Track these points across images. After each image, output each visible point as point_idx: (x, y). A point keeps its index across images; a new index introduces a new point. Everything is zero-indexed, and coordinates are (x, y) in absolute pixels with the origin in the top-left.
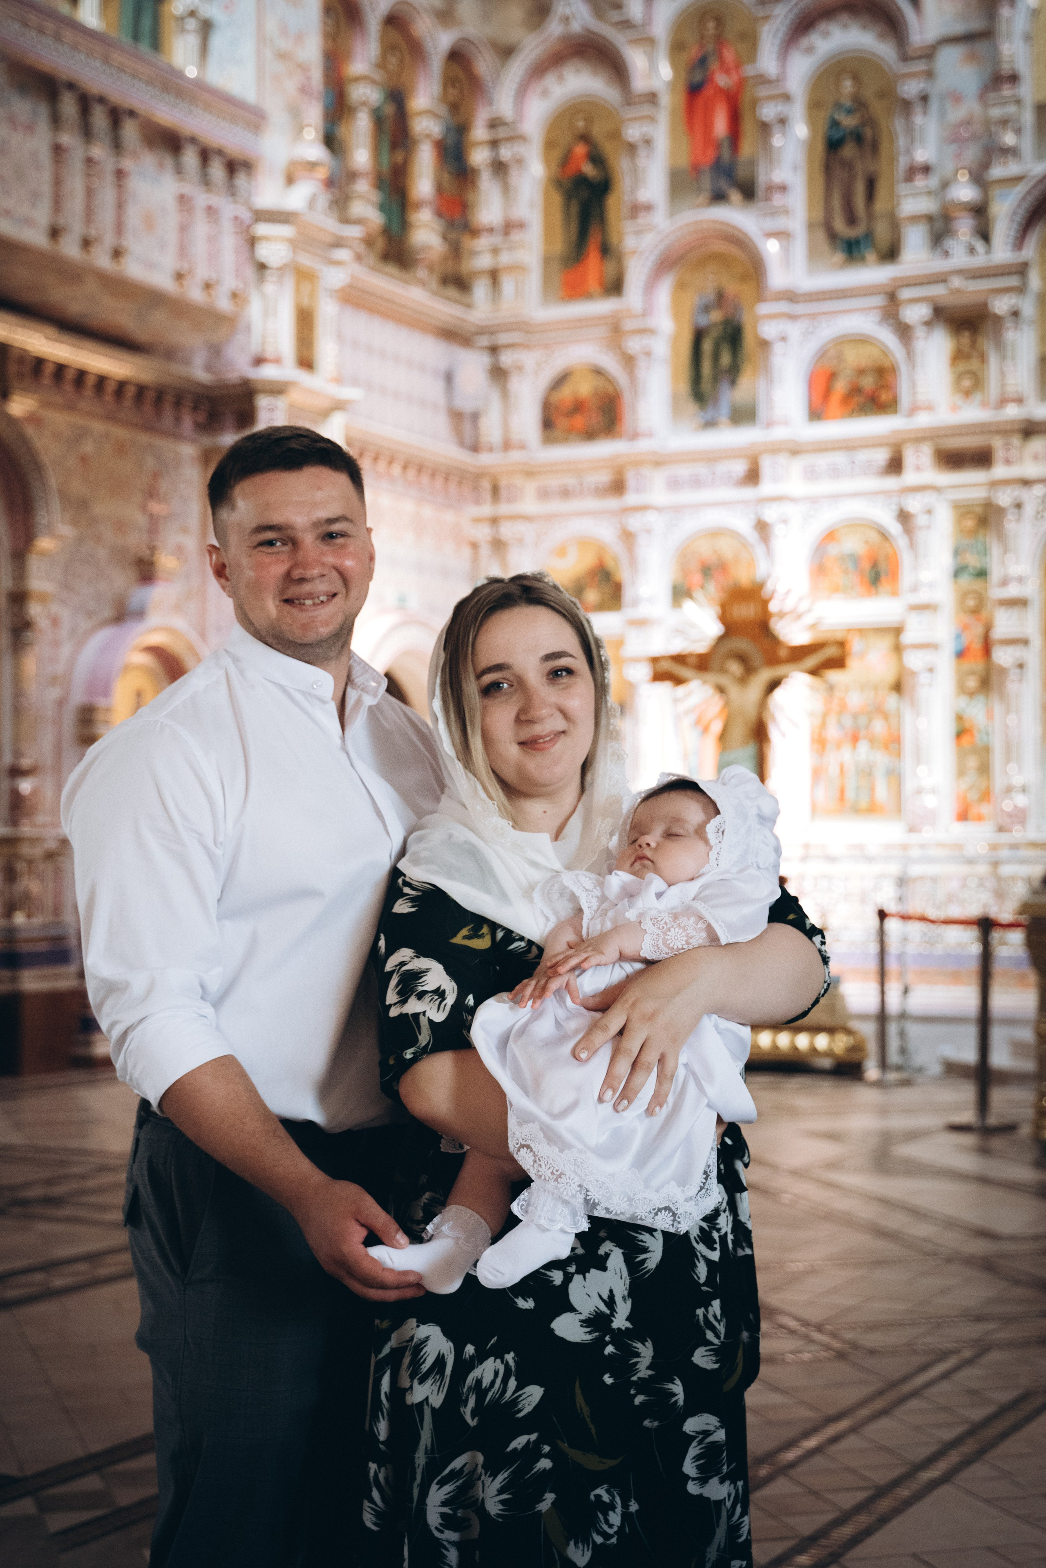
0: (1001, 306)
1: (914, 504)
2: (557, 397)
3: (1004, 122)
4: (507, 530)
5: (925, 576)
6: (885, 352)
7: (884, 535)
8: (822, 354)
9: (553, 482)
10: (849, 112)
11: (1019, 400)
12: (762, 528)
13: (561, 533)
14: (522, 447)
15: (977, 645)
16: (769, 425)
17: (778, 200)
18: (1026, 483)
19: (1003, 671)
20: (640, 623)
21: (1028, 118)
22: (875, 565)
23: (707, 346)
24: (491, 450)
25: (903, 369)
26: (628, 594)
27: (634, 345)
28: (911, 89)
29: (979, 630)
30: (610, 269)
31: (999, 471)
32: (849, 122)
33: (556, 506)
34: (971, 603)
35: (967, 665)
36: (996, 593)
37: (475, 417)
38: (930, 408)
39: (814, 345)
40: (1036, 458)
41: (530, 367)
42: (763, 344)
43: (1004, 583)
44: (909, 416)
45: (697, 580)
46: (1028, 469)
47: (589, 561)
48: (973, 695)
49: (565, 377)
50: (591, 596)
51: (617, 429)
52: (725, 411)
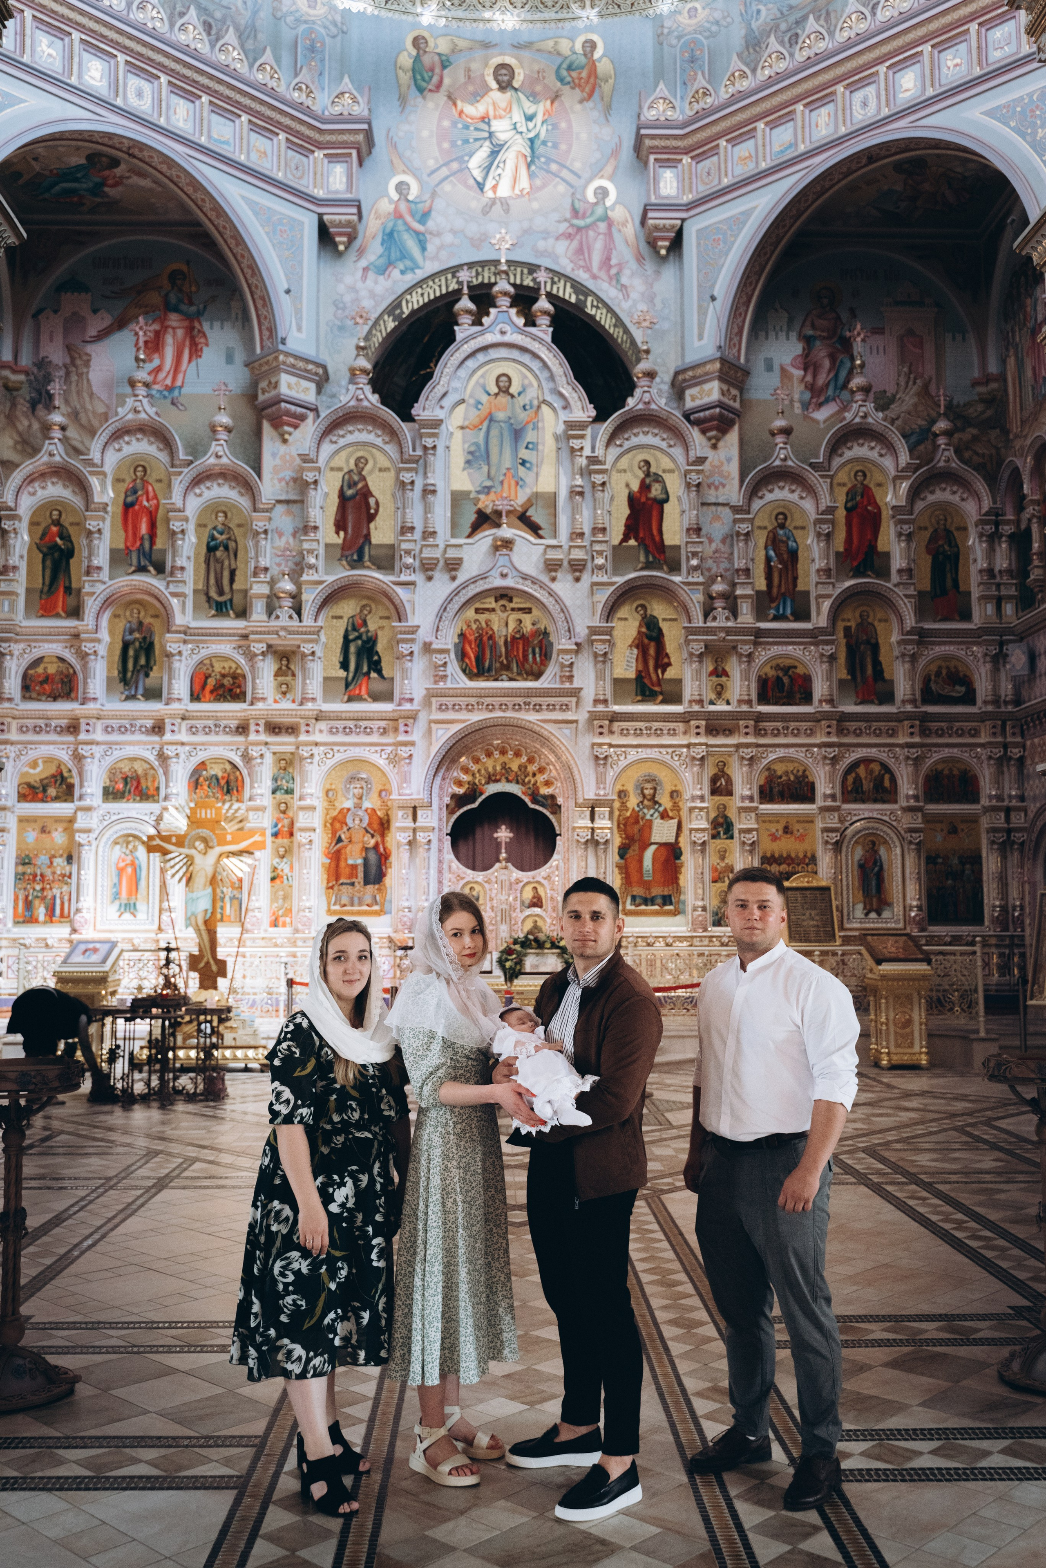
0: (306, 648)
1: (254, 752)
2: (31, 673)
3: (311, 552)
5: (257, 791)
6: (238, 666)
7: (235, 766)
8: (201, 663)
9: (30, 723)
10: (221, 533)
11: (314, 700)
12: (162, 757)
13: (33, 754)
14: (10, 700)
15: (286, 830)
16: (169, 701)
17: (179, 575)
18: (316, 744)
19: (300, 845)
20: (88, 809)
21: (322, 551)
22: (228, 782)
23: (131, 652)
25: (250, 676)
27: (87, 647)
28: (259, 525)
29: (286, 822)
30: (71, 601)
31: (303, 737)
32: (221, 538)
33: (31, 737)
34: (283, 807)
35: (279, 841)
38: (263, 699)
39: (196, 658)
40: (321, 731)
41: (16, 653)
42: (169, 655)
43: (301, 798)
44: (252, 704)
45: (121, 786)
46: (317, 737)
47: (53, 770)
48: (283, 857)
49: (39, 661)
50: (52, 792)
51: (73, 695)
52: (141, 691)
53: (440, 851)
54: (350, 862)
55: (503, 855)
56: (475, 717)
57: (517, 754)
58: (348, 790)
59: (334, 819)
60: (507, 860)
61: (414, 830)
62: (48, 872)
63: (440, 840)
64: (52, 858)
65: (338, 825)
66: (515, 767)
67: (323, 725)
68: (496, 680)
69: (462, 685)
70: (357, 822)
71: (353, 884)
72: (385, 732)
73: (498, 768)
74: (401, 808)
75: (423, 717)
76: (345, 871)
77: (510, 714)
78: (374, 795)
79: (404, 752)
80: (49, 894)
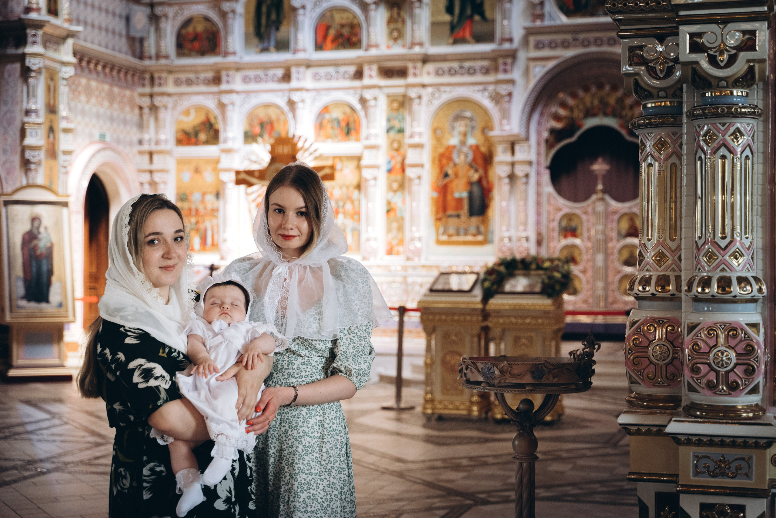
1: (368, 95)
2: (184, 32)
4: (158, 101)
5: (373, 131)
6: (355, 16)
7: (353, 109)
8: (323, 16)
9: (183, 76)
11: (421, 44)
12: (291, 104)
13: (186, 103)
14: (167, 57)
15: (398, 166)
16: (296, 51)
18: (424, 86)
19: (410, 180)
20: (228, 151)
22: (348, 125)
23: (264, 9)
24: (150, 58)
25: (364, 25)
26: (222, 136)
27: (226, 7)
29: (399, 159)
31: (411, 80)
33: (184, 89)
34: (396, 145)
35: (393, 176)
36: (408, 141)
37: (142, 40)
38: (377, 46)
39: (319, 11)
40: (429, 73)
41: (171, 15)
42: (294, 10)
43: (412, 136)
44: (366, 50)
45: (258, 130)
46: (426, 79)
47: (201, 118)
48: (395, 191)
49: (188, 22)
50: (202, 136)
51: (217, 50)
52: (273, 43)
53: (539, 184)
54: (457, 195)
55: (600, 187)
56: (569, 53)
57: (614, 88)
58: (453, 128)
59: (442, 156)
60: (604, 191)
61: (513, 164)
62: (201, 208)
63: (538, 174)
64: (204, 194)
65: (444, 161)
66: (612, 100)
67: (430, 67)
68: (592, 15)
69: (558, 23)
70: (462, 157)
71: (458, 216)
72: (486, 71)
73: (596, 103)
74: (500, 142)
75: (522, 55)
76: (451, 203)
77: (605, 49)
78: (478, 133)
79: (503, 89)
80: (202, 226)
